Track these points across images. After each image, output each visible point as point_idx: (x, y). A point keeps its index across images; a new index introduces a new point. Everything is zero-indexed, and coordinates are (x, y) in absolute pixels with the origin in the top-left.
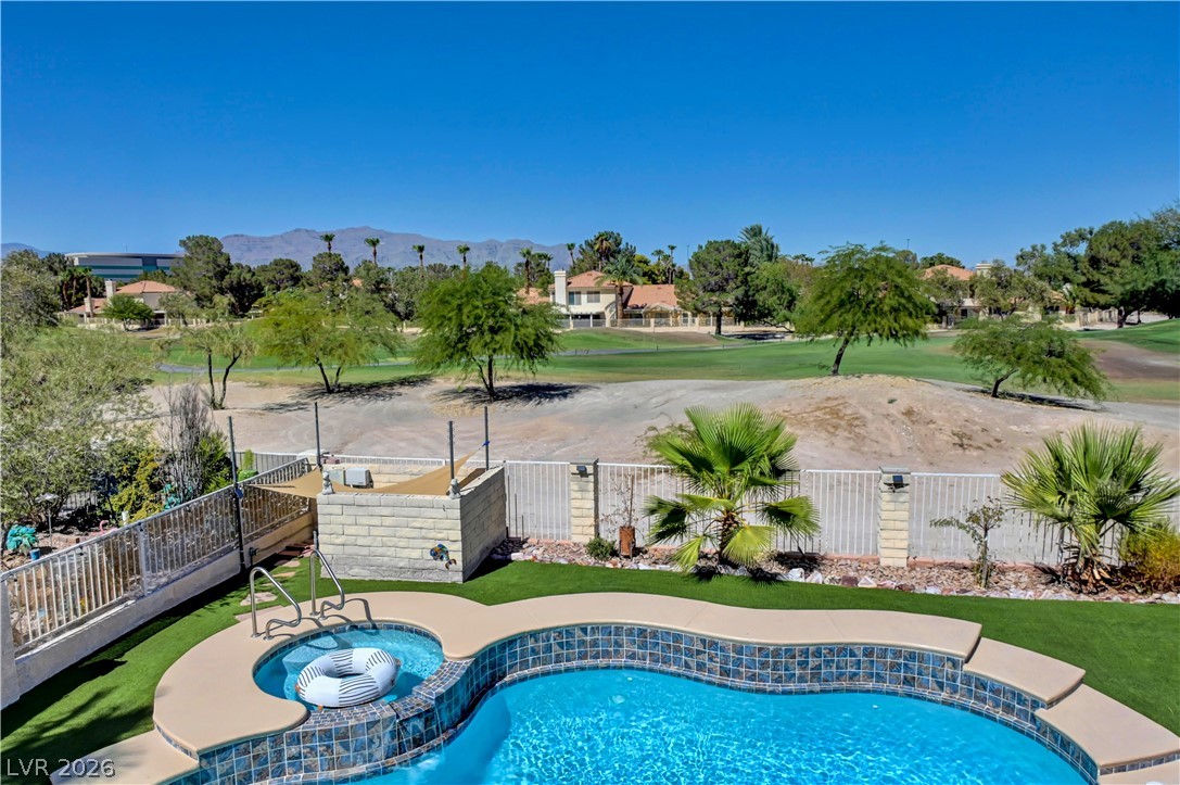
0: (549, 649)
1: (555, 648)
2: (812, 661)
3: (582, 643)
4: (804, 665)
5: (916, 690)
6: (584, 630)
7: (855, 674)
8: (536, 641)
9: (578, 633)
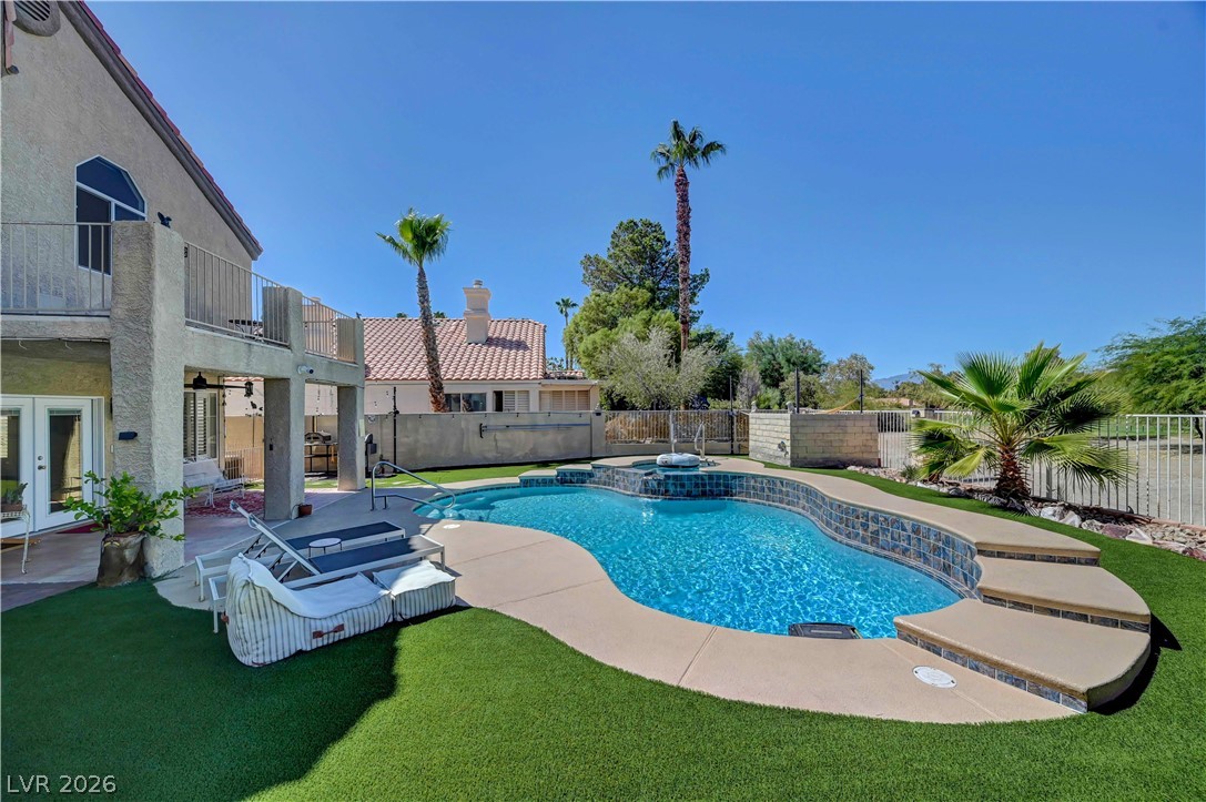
0: (763, 489)
1: (766, 490)
2: (873, 527)
3: (781, 491)
4: (865, 526)
5: (951, 580)
6: (782, 483)
7: (907, 550)
8: (756, 482)
9: (779, 484)
